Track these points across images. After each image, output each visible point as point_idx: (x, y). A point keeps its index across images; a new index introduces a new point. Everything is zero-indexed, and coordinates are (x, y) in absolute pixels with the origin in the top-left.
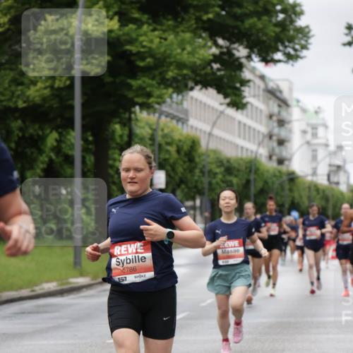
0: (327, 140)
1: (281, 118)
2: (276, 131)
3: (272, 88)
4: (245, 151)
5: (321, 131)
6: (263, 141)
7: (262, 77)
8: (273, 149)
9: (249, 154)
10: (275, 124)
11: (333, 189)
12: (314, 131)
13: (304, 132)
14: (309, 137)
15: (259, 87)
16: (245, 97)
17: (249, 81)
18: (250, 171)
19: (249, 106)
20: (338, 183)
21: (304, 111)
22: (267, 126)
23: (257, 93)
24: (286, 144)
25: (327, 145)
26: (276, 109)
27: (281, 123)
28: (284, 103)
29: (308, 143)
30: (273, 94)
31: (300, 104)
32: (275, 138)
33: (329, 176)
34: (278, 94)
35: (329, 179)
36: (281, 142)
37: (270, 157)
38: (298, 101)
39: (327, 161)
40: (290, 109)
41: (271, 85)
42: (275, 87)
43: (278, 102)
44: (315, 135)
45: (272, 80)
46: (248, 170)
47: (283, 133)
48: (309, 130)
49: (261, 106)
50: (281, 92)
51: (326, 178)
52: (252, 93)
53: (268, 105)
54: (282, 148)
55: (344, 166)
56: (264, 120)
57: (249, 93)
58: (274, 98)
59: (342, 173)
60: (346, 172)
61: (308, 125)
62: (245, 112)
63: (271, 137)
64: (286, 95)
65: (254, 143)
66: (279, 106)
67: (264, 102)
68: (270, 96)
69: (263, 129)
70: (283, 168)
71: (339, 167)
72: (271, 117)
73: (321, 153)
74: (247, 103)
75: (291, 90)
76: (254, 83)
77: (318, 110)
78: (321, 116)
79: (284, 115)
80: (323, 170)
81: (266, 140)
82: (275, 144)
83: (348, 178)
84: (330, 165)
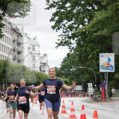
0: (39, 52)
1: (19, 42)
2: (16, 47)
3: (14, 28)
4: (3, 57)
5: (36, 48)
6: (11, 52)
7: (10, 23)
8: (15, 56)
9: (5, 58)
10: (16, 45)
11: (42, 74)
12: (34, 48)
13: (29, 48)
14: (31, 50)
15: (8, 27)
16: (2, 32)
17: (4, 25)
18: (5, 66)
19: (4, 36)
20: (44, 71)
21: (29, 38)
22: (13, 46)
23: (7, 31)
24: (21, 53)
25: (39, 54)
26: (16, 38)
27: (19, 44)
28: (20, 35)
29: (31, 53)
30: (15, 31)
31: (27, 35)
32: (16, 51)
33: (40, 68)
34: (17, 31)
35: (40, 69)
36: (19, 53)
37: (14, 59)
38: (26, 34)
39: (39, 61)
40: (22, 38)
41: (14, 27)
42: (15, 27)
43: (17, 34)
44: (34, 49)
45: (14, 25)
46: (4, 66)
47: (20, 49)
48: (31, 47)
49: (10, 36)
50: (18, 30)
51: (39, 69)
52: (5, 31)
53: (13, 36)
54: (19, 55)
55: (47, 64)
56: (11, 42)
57: (4, 31)
58: (15, 33)
59: (46, 67)
60: (48, 66)
61: (31, 45)
62: (2, 39)
63: (14, 51)
64: (20, 31)
65: (7, 53)
66: (18, 36)
67: (11, 35)
68: (13, 32)
69: (11, 47)
70: (20, 64)
71: (45, 64)
72: (14, 41)
73: (37, 58)
74: (3, 35)
75: (23, 29)
76: (6, 26)
77: (35, 38)
78: (36, 41)
79: (20, 40)
80: (38, 65)
81: (12, 51)
82: (16, 54)
83: (49, 68)
84: (41, 63)
